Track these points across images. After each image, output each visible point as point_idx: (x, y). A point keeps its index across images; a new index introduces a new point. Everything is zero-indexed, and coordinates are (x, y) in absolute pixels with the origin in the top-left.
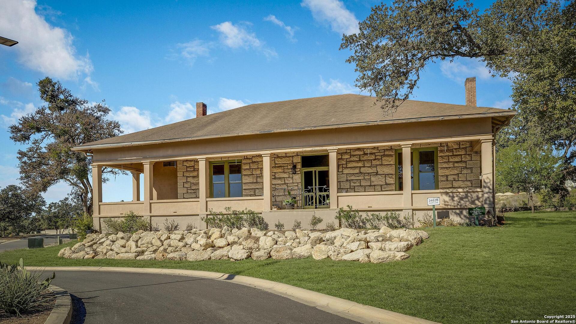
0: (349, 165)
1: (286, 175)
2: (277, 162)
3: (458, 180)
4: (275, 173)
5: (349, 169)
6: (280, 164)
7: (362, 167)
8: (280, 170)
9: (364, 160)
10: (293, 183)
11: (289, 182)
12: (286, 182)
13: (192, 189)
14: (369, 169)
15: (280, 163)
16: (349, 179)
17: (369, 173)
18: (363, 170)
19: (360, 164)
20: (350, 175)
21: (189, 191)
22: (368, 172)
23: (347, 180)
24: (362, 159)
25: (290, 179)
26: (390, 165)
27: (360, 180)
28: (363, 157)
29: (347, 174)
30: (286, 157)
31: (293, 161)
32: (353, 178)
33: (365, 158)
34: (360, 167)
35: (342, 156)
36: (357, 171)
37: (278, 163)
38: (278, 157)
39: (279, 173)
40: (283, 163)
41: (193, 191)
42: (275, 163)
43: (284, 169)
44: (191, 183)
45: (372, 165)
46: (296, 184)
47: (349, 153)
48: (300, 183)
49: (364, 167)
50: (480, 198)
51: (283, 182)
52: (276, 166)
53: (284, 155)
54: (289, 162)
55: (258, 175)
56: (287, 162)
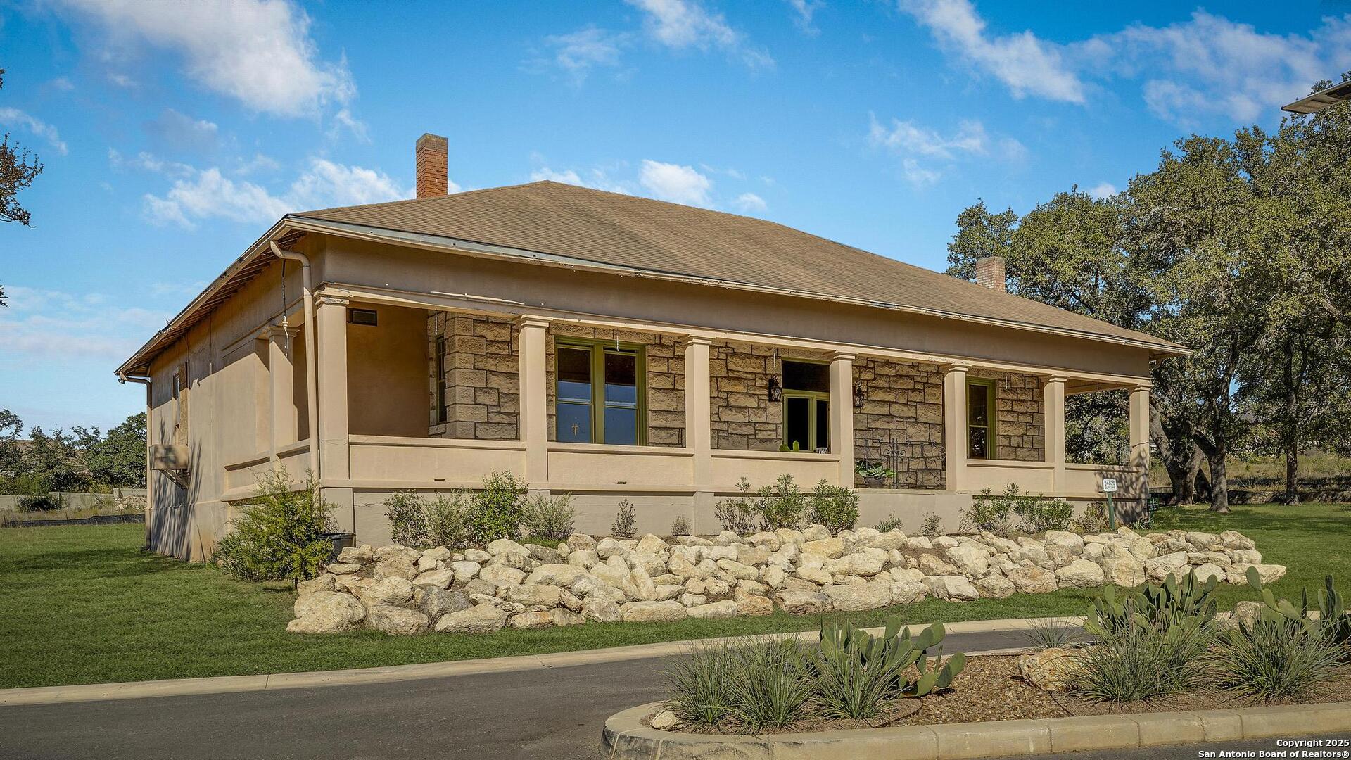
0: (873, 396)
1: (752, 403)
2: (731, 366)
3: (1023, 447)
5: (873, 404)
6: (738, 372)
7: (893, 402)
8: (742, 389)
9: (896, 389)
10: (766, 423)
11: (757, 420)
12: (753, 418)
13: (504, 413)
14: (905, 408)
15: (740, 369)
16: (872, 425)
17: (903, 418)
18: (896, 409)
19: (891, 398)
20: (873, 417)
21: (495, 418)
22: (902, 415)
23: (868, 429)
24: (893, 385)
25: (760, 413)
27: (889, 430)
28: (895, 382)
29: (868, 414)
30: (751, 356)
31: (765, 369)
32: (879, 424)
33: (900, 384)
34: (891, 403)
35: (860, 373)
36: (885, 410)
37: (735, 368)
38: (735, 354)
39: (738, 396)
40: (746, 370)
41: (506, 420)
42: (727, 367)
43: (748, 386)
44: (499, 393)
45: (908, 401)
46: (773, 427)
47: (871, 368)
48: (781, 426)
49: (896, 403)
51: (746, 420)
52: (731, 375)
53: (748, 351)
54: (758, 371)
56: (752, 370)
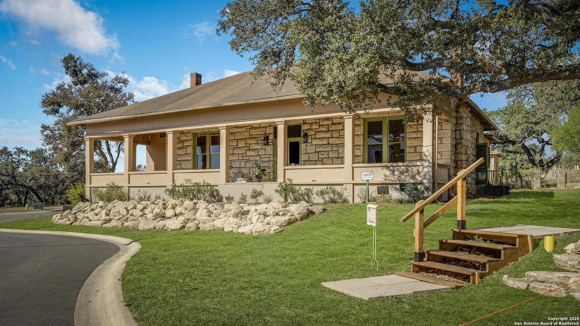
0: (318, 136)
1: (259, 147)
2: (251, 133)
4: (249, 144)
5: (318, 140)
6: (254, 135)
7: (330, 137)
9: (332, 131)
10: (265, 155)
11: (261, 154)
12: (260, 153)
13: (178, 161)
14: (337, 139)
15: (254, 134)
16: (317, 150)
17: (337, 144)
18: (331, 141)
19: (328, 135)
20: (318, 146)
22: (336, 143)
23: (316, 152)
24: (330, 129)
25: (262, 151)
26: (357, 136)
27: (328, 151)
28: (331, 127)
29: (316, 145)
30: (260, 127)
31: (266, 132)
32: (321, 149)
33: (333, 128)
34: (328, 138)
35: (311, 126)
36: (325, 142)
37: (252, 134)
38: (253, 128)
39: (253, 145)
40: (257, 134)
41: (178, 163)
42: (250, 134)
43: (258, 140)
45: (339, 135)
46: (268, 156)
47: (318, 123)
48: (272, 155)
49: (332, 137)
50: (421, 172)
51: (257, 154)
52: (251, 137)
53: (258, 126)
54: (262, 133)
55: (235, 147)
56: (260, 133)
